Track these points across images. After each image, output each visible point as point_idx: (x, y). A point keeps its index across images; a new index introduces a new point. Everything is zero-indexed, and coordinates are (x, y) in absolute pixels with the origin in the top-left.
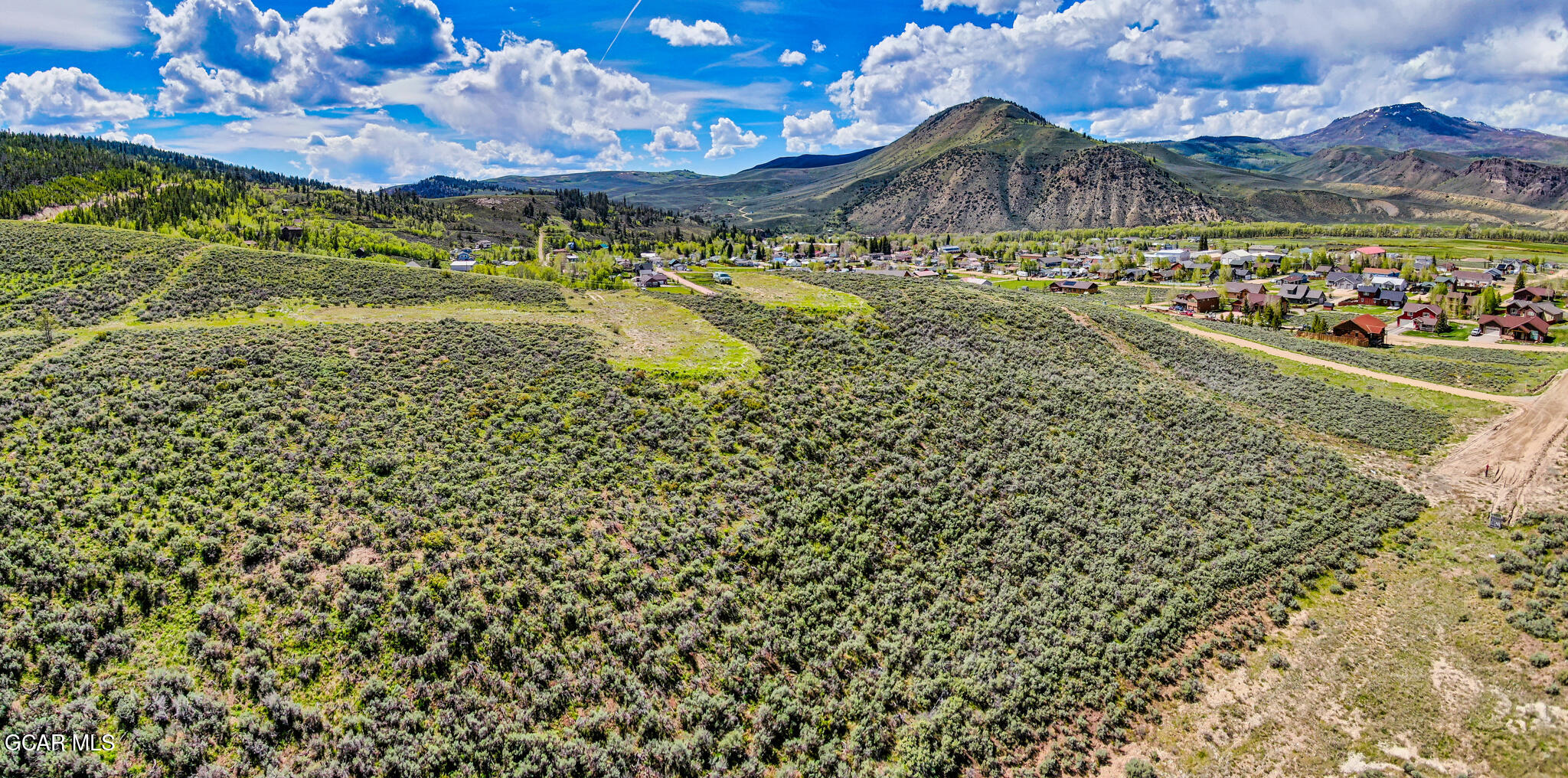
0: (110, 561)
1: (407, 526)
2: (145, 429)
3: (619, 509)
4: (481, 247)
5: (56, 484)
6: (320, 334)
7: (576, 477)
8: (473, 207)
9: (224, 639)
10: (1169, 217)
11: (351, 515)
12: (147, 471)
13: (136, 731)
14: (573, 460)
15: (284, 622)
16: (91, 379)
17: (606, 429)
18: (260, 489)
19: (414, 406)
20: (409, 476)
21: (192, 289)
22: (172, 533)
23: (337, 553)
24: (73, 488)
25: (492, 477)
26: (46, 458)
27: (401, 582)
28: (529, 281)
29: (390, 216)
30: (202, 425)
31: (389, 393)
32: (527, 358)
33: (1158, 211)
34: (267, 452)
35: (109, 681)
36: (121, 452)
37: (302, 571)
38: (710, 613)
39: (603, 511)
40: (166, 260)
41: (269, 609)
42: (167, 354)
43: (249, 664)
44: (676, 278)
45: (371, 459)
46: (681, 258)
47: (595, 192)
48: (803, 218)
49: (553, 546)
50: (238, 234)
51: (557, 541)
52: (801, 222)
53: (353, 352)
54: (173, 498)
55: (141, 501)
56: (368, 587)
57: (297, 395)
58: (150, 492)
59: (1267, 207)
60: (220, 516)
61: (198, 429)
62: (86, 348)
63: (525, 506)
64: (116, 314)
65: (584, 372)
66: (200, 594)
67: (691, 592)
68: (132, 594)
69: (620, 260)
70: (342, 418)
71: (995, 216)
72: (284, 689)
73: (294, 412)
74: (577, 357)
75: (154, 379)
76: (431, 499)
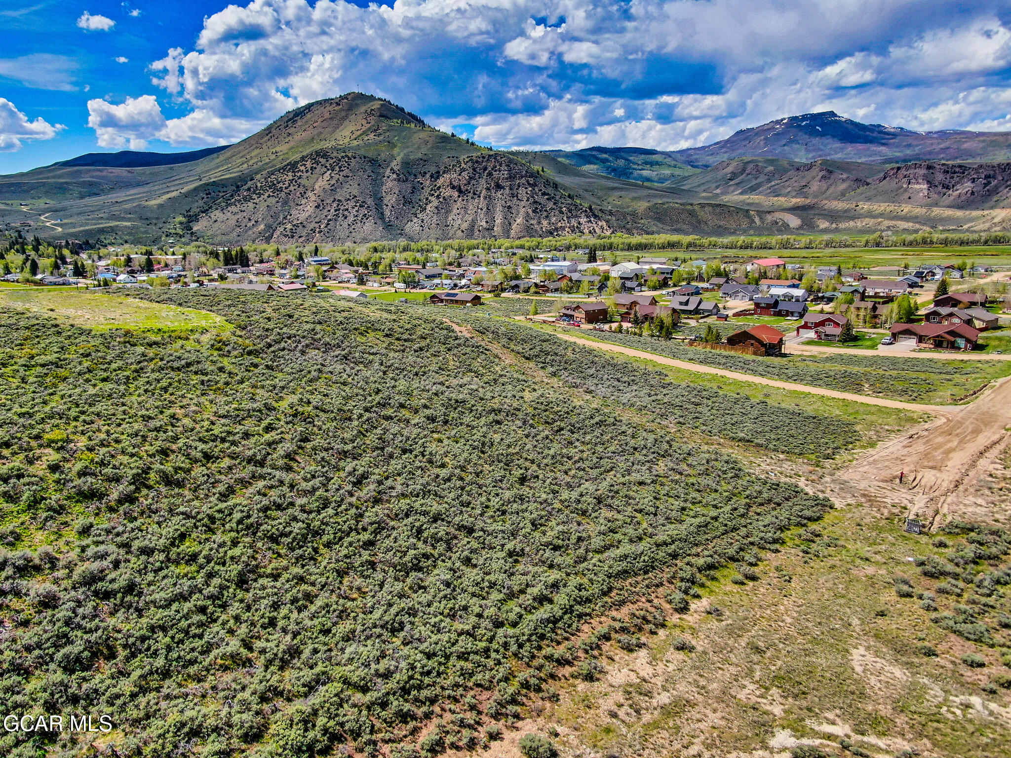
10: (557, 229)
33: (545, 223)
48: (133, 227)
59: (659, 220)
71: (369, 226)
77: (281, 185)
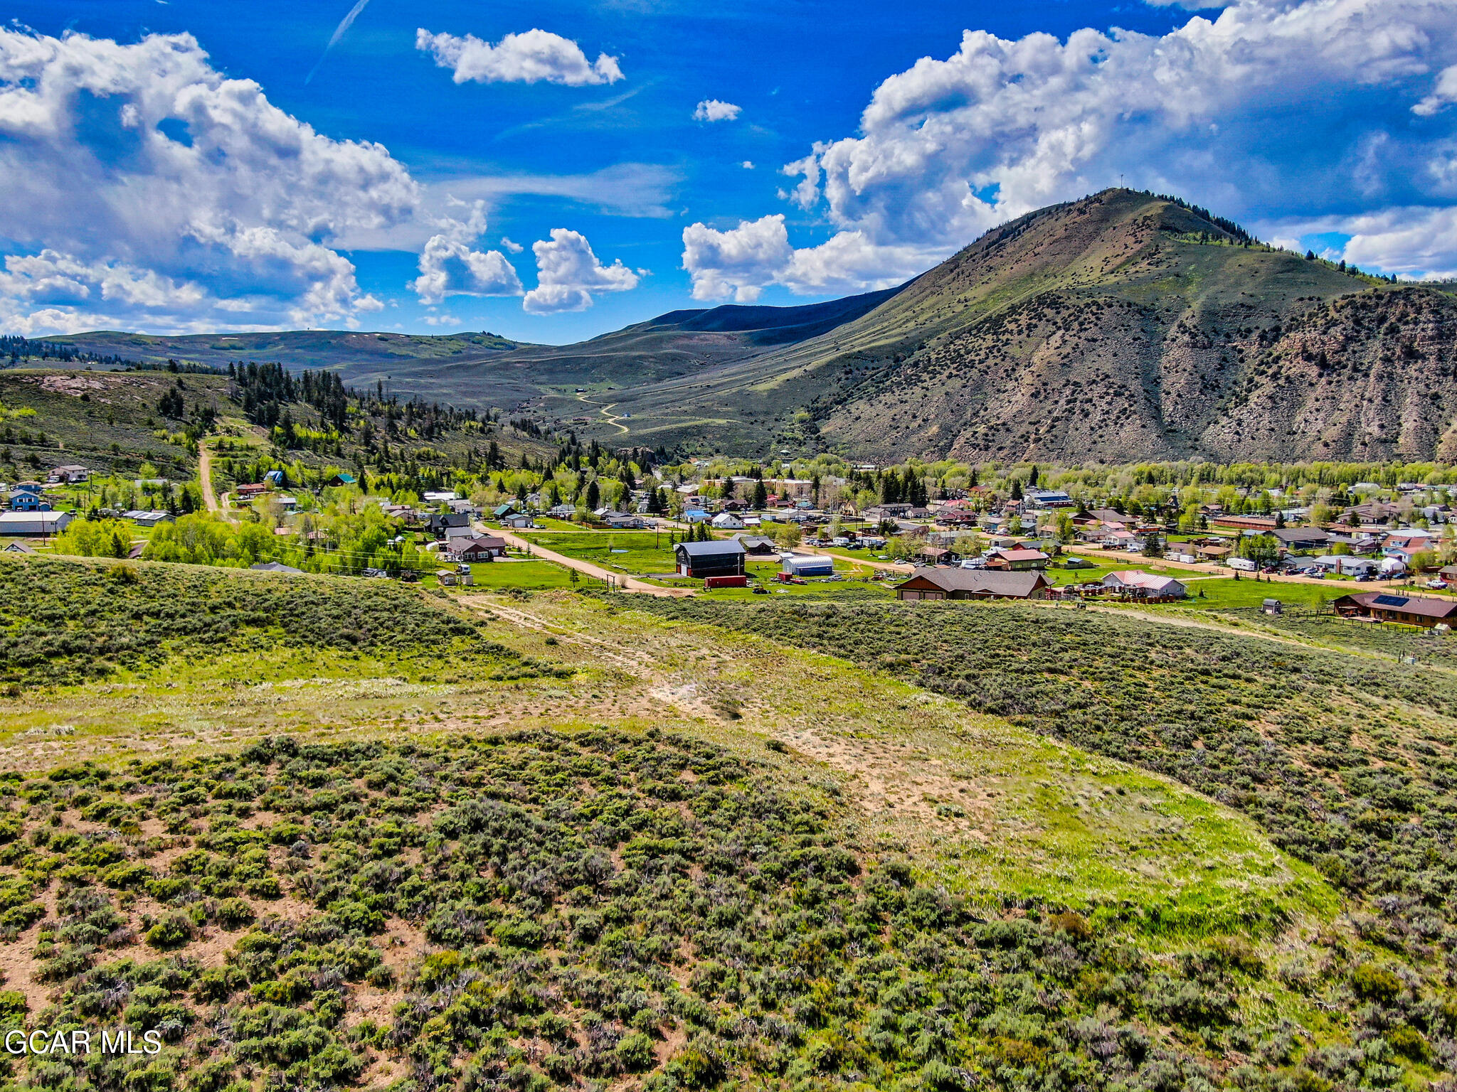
4: (64, 479)
8: (34, 393)
46: (513, 502)
47: (315, 371)
69: (391, 507)
71: (1130, 431)
77: (972, 356)
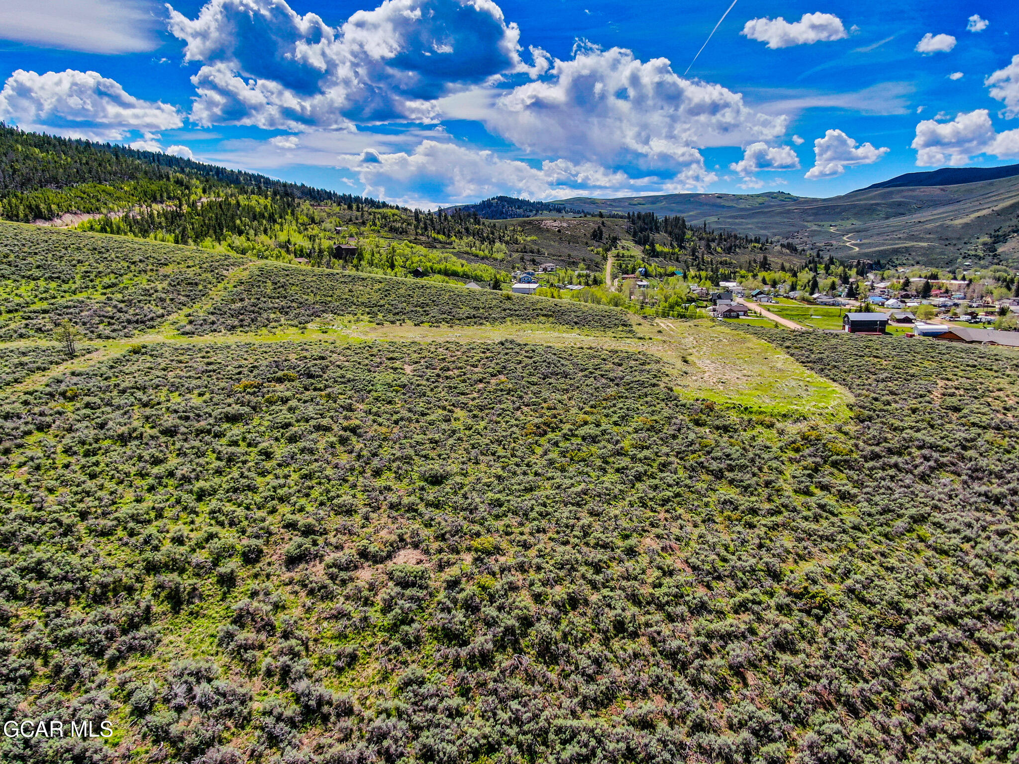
0: (141, 565)
1: (457, 532)
2: (186, 440)
3: (676, 531)
4: (545, 270)
5: (79, 497)
6: (375, 351)
7: (633, 496)
8: (538, 229)
9: (258, 631)
11: (400, 520)
12: (186, 479)
13: (149, 717)
14: (631, 481)
15: (323, 615)
16: (123, 392)
17: (667, 455)
18: (307, 495)
19: (470, 421)
20: (462, 486)
21: (239, 305)
22: (211, 536)
23: (384, 554)
24: (100, 499)
25: (546, 491)
26: (66, 472)
27: (448, 582)
28: (594, 306)
29: (449, 236)
30: (249, 436)
31: (444, 408)
32: (589, 382)
34: (316, 460)
35: (127, 675)
36: (156, 462)
37: (347, 569)
38: (765, 639)
39: (659, 531)
40: (209, 275)
41: (309, 603)
42: (210, 367)
43: (282, 653)
44: (758, 309)
45: (423, 469)
46: (766, 288)
47: (672, 216)
48: (929, 248)
49: (605, 558)
50: (288, 252)
51: (609, 553)
52: (926, 252)
53: (408, 369)
54: (214, 504)
55: (179, 508)
56: (413, 585)
57: (350, 408)
58: (189, 500)
60: (263, 520)
61: (244, 439)
62: (117, 361)
63: (578, 519)
64: (153, 327)
65: (649, 399)
66: (236, 592)
67: (746, 617)
68: (163, 594)
69: (696, 288)
70: (395, 430)
72: (316, 676)
73: (345, 424)
74: (642, 384)
75: (196, 392)
76: (482, 508)
